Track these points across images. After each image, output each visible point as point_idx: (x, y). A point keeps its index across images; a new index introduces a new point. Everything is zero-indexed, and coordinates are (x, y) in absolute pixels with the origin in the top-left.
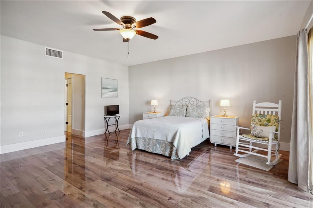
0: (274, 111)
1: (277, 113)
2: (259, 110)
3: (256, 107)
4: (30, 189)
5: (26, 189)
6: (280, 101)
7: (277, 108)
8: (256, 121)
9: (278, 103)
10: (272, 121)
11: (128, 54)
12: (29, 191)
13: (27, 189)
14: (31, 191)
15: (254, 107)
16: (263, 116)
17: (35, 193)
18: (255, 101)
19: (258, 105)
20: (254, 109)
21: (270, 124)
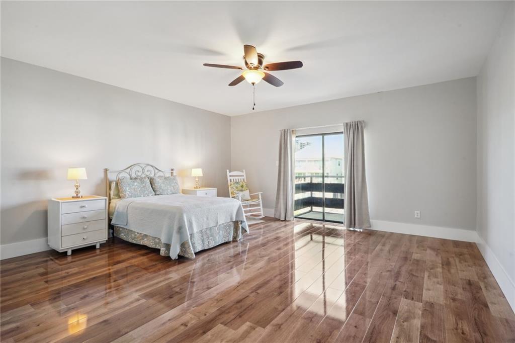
0: (242, 178)
1: (244, 179)
2: (232, 178)
3: (230, 176)
4: (457, 329)
5: (463, 333)
6: (244, 170)
7: (243, 176)
8: (234, 188)
9: (243, 172)
10: (244, 187)
11: (255, 105)
12: (461, 327)
13: (461, 331)
14: (457, 324)
15: (228, 176)
16: (237, 183)
17: (454, 318)
18: (228, 171)
19: (232, 174)
20: (229, 178)
21: (243, 189)
